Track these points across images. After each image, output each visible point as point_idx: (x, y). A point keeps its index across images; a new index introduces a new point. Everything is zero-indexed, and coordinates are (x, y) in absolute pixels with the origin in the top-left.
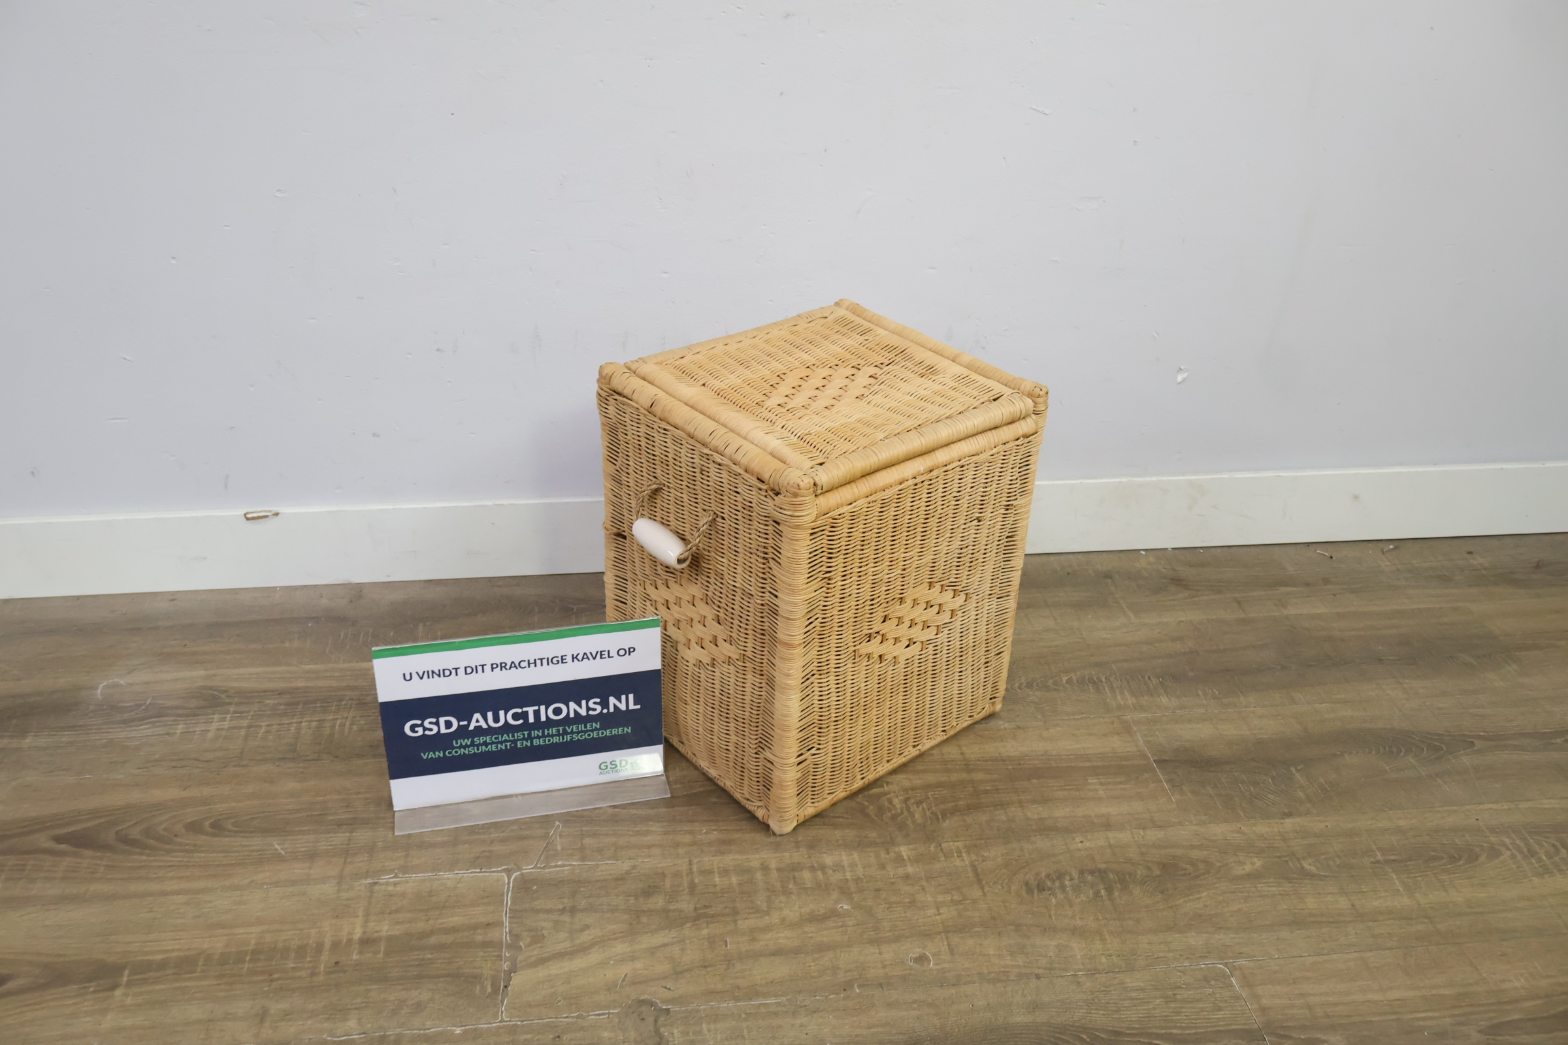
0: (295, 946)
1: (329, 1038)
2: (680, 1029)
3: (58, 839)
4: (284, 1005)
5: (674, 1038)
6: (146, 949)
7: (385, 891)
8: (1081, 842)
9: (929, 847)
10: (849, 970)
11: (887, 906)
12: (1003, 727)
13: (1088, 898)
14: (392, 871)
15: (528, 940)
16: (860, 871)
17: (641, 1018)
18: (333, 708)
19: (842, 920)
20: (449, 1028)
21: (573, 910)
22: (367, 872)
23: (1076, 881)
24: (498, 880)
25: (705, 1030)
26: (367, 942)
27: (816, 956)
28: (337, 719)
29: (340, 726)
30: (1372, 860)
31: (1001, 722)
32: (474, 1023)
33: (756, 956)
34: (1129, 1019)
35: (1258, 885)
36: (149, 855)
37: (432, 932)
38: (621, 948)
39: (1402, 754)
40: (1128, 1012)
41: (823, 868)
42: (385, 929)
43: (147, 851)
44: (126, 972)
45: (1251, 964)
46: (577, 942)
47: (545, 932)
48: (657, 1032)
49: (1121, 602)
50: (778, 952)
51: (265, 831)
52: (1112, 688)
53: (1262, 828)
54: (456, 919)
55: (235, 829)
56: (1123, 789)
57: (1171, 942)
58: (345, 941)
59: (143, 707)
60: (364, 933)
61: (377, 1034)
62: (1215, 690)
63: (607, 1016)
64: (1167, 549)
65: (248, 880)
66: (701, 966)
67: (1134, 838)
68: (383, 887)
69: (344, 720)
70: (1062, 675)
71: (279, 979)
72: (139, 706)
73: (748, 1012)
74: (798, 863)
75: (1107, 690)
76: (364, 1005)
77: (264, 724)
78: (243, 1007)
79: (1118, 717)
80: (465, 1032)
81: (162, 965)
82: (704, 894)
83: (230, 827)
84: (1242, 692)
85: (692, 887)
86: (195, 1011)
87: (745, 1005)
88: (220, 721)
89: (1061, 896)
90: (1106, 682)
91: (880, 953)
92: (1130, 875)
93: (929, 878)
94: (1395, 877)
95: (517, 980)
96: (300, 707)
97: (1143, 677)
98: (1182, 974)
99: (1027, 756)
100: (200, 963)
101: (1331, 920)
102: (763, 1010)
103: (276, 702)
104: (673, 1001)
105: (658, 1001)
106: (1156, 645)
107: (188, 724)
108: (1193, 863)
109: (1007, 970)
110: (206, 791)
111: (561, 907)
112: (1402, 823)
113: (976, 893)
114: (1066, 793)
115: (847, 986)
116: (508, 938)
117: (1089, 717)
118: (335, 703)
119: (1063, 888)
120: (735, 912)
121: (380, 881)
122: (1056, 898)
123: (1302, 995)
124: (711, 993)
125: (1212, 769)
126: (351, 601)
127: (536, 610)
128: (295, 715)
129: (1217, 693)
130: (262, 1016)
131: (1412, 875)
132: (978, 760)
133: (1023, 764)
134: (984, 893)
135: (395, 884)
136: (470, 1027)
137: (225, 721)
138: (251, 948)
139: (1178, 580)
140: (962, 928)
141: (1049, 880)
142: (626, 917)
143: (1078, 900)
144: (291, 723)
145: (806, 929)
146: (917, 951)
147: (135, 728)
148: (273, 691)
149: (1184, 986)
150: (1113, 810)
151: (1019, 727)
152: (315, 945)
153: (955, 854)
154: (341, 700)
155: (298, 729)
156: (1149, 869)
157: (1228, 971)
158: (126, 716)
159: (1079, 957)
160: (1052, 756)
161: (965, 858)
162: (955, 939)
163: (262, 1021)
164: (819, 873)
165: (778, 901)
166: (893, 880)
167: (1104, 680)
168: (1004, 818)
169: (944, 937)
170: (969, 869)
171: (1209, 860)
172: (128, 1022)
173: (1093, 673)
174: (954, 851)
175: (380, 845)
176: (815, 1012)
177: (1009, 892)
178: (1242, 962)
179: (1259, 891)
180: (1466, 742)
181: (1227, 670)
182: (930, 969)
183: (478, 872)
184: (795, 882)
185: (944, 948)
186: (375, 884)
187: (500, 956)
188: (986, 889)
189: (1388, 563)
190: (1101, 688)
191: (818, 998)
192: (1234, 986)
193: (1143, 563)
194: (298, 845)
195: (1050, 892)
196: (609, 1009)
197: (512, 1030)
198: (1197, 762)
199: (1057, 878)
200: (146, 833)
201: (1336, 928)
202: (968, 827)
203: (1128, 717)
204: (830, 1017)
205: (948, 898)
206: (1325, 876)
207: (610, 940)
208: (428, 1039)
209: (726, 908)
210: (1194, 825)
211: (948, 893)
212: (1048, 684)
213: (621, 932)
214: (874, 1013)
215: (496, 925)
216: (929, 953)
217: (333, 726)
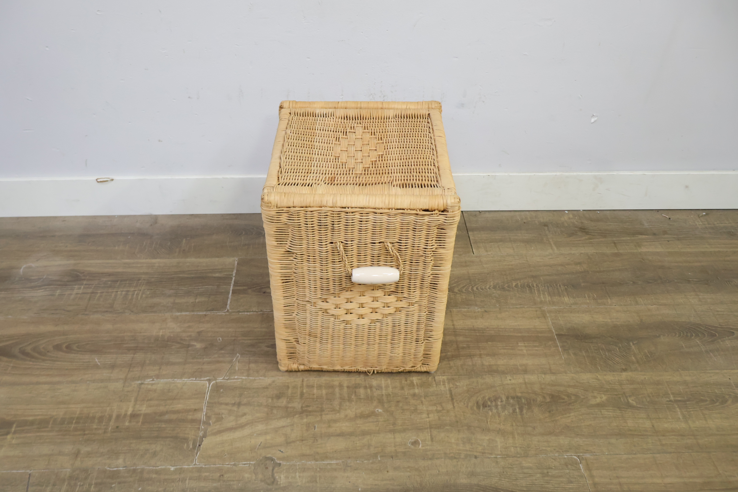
0: (98, 417)
1: (108, 469)
2: (285, 475)
4: (88, 449)
5: (281, 480)
6: (25, 414)
7: (147, 388)
8: (510, 380)
9: (429, 378)
10: (376, 447)
12: (477, 311)
13: (509, 412)
14: (151, 377)
15: (214, 420)
16: (390, 390)
17: (266, 467)
18: (135, 284)
19: (377, 418)
21: (239, 404)
22: (139, 377)
23: (504, 403)
24: (204, 385)
25: (297, 477)
26: (134, 416)
27: (360, 437)
28: (135, 291)
29: (136, 295)
30: (668, 399)
31: (476, 308)
32: (181, 465)
33: (329, 435)
34: (521, 485)
35: (602, 411)
36: (33, 362)
37: (167, 412)
38: (261, 427)
39: (693, 338)
40: (521, 481)
41: (371, 387)
42: (144, 409)
43: (33, 360)
44: (15, 426)
45: (592, 457)
46: (239, 422)
47: (223, 416)
48: (273, 475)
49: (551, 240)
50: (341, 435)
51: (93, 352)
52: (539, 291)
53: (610, 377)
54: (179, 405)
55: (77, 349)
56: (536, 350)
57: (550, 441)
58: (123, 415)
59: (42, 280)
60: (133, 411)
61: (132, 468)
62: (594, 295)
63: (248, 465)
64: (580, 210)
65: (80, 378)
66: (300, 440)
67: (538, 379)
68: (146, 386)
69: (139, 291)
70: (513, 282)
71: (88, 434)
72: (39, 279)
73: (321, 467)
74: (359, 384)
75: (536, 293)
76: (128, 451)
77: (99, 292)
78: (68, 448)
79: (540, 308)
80: (176, 469)
81: (32, 423)
82: (307, 398)
83: (75, 348)
84: (609, 297)
85: (302, 394)
86: (46, 449)
87: (320, 464)
88: (78, 289)
89: (495, 411)
90: (536, 287)
92: (534, 400)
93: (426, 396)
94: (678, 410)
95: (206, 441)
96: (118, 283)
97: (556, 285)
98: (553, 460)
99: (488, 328)
100: (51, 423)
101: (640, 434)
102: (329, 467)
103: (107, 279)
104: (283, 459)
105: (276, 459)
106: (566, 266)
107: (62, 290)
108: (569, 396)
109: (460, 452)
110: (66, 328)
111: (233, 402)
112: (688, 378)
113: (450, 406)
114: (505, 351)
115: (375, 455)
116: (204, 418)
117: (524, 307)
118: (136, 282)
119: (496, 406)
120: (322, 410)
121: (145, 382)
122: (492, 411)
123: (618, 477)
124: (303, 456)
125: (587, 341)
126: (151, 225)
127: (244, 233)
128: (114, 288)
129: (596, 296)
130: (77, 454)
131: (689, 410)
132: (461, 329)
133: (485, 333)
134: (454, 406)
135: (152, 384)
136: (179, 467)
137: (81, 289)
138: (76, 416)
139: (583, 229)
140: (440, 427)
141: (490, 401)
142: (266, 410)
143: (504, 413)
144: (113, 292)
145: (358, 422)
146: (414, 438)
147: (36, 291)
148: (106, 273)
149: (554, 468)
150: (529, 362)
151: (486, 311)
152: (108, 416)
153: (442, 383)
154: (139, 280)
155: (116, 295)
157: (579, 460)
158: (33, 284)
159: (499, 447)
160: (501, 329)
161: (447, 386)
162: (435, 432)
163: (76, 457)
164: (369, 390)
165: (345, 405)
166: (407, 397)
167: (535, 286)
168: (470, 363)
169: (429, 431)
170: (448, 392)
171: (578, 394)
172: (12, 453)
173: (530, 281)
174: (442, 381)
175: (148, 362)
176: (355, 470)
177: (467, 407)
178: (588, 456)
179: (602, 414)
180: (729, 332)
181: (603, 283)
182: (420, 449)
183: (194, 380)
184: (355, 395)
185: (428, 437)
186: (142, 384)
187: (199, 428)
188: (455, 404)
189: (701, 223)
190: (533, 291)
191: (358, 462)
192: (581, 470)
193: (566, 218)
194: (107, 360)
195: (489, 408)
196: (250, 461)
197: (200, 470)
198: (579, 336)
199: (494, 400)
200: (34, 349)
201: (642, 438)
202: (451, 368)
203: (545, 308)
204: (363, 473)
205: (434, 408)
206: (640, 408)
207: (256, 422)
208: (157, 472)
209: (317, 407)
210: (572, 373)
211: (435, 406)
212: (505, 287)
213: (262, 418)
214: (386, 472)
215: (200, 410)
216: (420, 439)
217: (133, 295)
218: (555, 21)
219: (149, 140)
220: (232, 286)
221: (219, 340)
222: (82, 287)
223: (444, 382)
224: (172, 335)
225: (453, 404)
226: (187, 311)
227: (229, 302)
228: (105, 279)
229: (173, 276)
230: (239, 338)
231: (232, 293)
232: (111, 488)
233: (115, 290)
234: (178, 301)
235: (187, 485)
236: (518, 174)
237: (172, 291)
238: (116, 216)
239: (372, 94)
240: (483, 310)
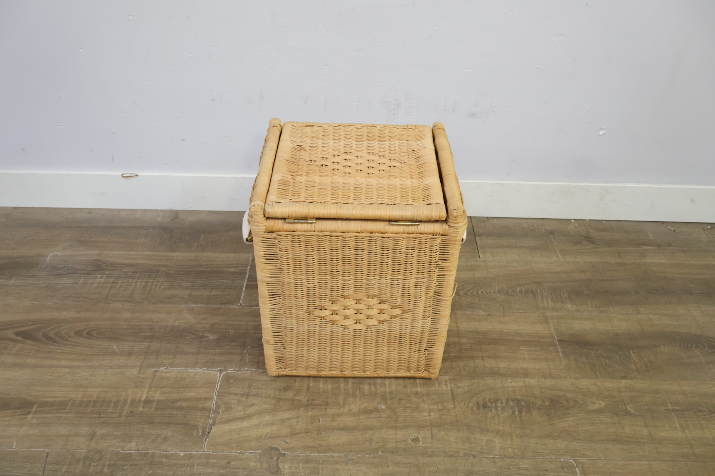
0: (114, 401)
1: (121, 451)
2: (288, 465)
3: (17, 334)
4: (103, 431)
5: (285, 470)
6: (46, 395)
7: (161, 375)
8: (511, 383)
10: (378, 442)
11: (404, 408)
12: (481, 314)
13: (508, 414)
14: (165, 365)
15: (223, 409)
16: (393, 387)
17: (271, 457)
18: (154, 275)
19: (380, 414)
20: (178, 452)
21: (248, 395)
22: (154, 365)
23: (504, 405)
24: (215, 375)
25: (301, 467)
26: (148, 402)
27: (363, 432)
28: (154, 282)
29: (155, 286)
30: (666, 408)
31: (480, 311)
32: (190, 451)
33: (333, 429)
35: (600, 417)
36: (55, 346)
37: (179, 400)
38: (267, 418)
39: (693, 349)
42: (157, 396)
43: (56, 344)
44: (35, 406)
45: (588, 462)
46: (247, 412)
47: (232, 406)
48: (277, 465)
49: (556, 248)
50: (345, 429)
51: (111, 338)
52: (542, 296)
53: (609, 384)
54: (191, 394)
55: (97, 336)
56: (537, 355)
57: (548, 444)
58: (137, 400)
59: (67, 268)
60: (147, 397)
61: (144, 451)
63: (254, 454)
64: (586, 220)
65: (98, 364)
66: (305, 432)
67: (539, 383)
68: (160, 374)
69: (157, 283)
70: (517, 287)
71: (104, 417)
72: (66, 267)
73: (324, 459)
75: (539, 298)
76: (140, 435)
77: (120, 281)
78: (85, 430)
79: (543, 314)
80: (185, 455)
81: (52, 404)
82: (314, 392)
83: (95, 335)
84: (612, 305)
85: (308, 388)
86: (63, 430)
87: (323, 456)
88: (100, 279)
89: (494, 412)
90: (540, 293)
91: (396, 434)
92: (533, 404)
93: (428, 395)
94: (676, 420)
95: (215, 429)
96: (138, 274)
97: (560, 292)
98: (550, 463)
99: (491, 331)
100: (69, 405)
101: (637, 441)
102: (331, 459)
103: (128, 270)
104: (287, 449)
105: (280, 449)
106: (570, 274)
107: (85, 279)
108: (567, 400)
109: (459, 451)
110: (88, 315)
111: (242, 393)
112: (686, 388)
113: (451, 406)
114: (507, 354)
115: (377, 450)
116: (214, 407)
117: (527, 312)
118: (155, 273)
119: (496, 408)
120: (327, 404)
121: (159, 370)
122: (492, 413)
124: (307, 447)
125: (587, 348)
126: (172, 220)
128: (134, 278)
129: (598, 304)
130: (93, 436)
131: (686, 419)
132: (465, 331)
133: (488, 336)
134: (455, 407)
135: (166, 372)
137: (103, 278)
138: (94, 399)
139: (589, 238)
140: (440, 425)
141: (490, 402)
142: (273, 401)
143: (503, 415)
145: (361, 417)
146: (414, 435)
147: (61, 279)
148: (128, 264)
149: (550, 470)
150: (530, 366)
151: (489, 315)
152: (123, 401)
153: (444, 383)
154: (158, 272)
155: (136, 286)
156: (544, 401)
157: (575, 464)
158: (58, 272)
159: (497, 447)
160: (504, 332)
161: (448, 386)
162: (435, 431)
163: (92, 439)
164: (373, 387)
165: (349, 400)
166: (409, 395)
167: (539, 292)
168: (472, 365)
169: (430, 429)
170: (449, 392)
171: (577, 400)
172: (31, 432)
173: (534, 287)
175: (163, 350)
176: (357, 463)
177: (468, 407)
178: (584, 460)
179: (600, 420)
181: (606, 292)
182: (420, 446)
183: (206, 370)
184: (360, 391)
185: (429, 435)
186: (157, 371)
187: (209, 416)
188: (456, 404)
189: (706, 237)
190: (537, 296)
191: (360, 456)
192: (577, 473)
193: (572, 227)
194: (124, 347)
195: (489, 409)
196: (256, 450)
197: (208, 456)
198: (580, 343)
199: (494, 401)
200: (57, 334)
201: (638, 445)
202: (453, 368)
203: (548, 314)
204: (364, 467)
205: (435, 407)
206: (638, 415)
207: (263, 413)
208: (167, 457)
209: (323, 401)
210: (572, 379)
211: (436, 405)
212: (509, 292)
213: (269, 409)
214: (387, 467)
215: (210, 399)
216: (420, 437)
217: (152, 286)
218: (566, 36)
219: (173, 139)
220: (246, 282)
221: (232, 332)
222: (104, 276)
223: (446, 382)
224: (187, 326)
225: (454, 404)
226: (201, 303)
227: (242, 297)
228: (126, 270)
229: (191, 269)
230: (250, 332)
231: (246, 288)
232: (123, 469)
233: (134, 281)
234: (194, 293)
235: (195, 471)
236: (526, 183)
237: (189, 284)
238: (139, 210)
239: (386, 102)
240: (487, 313)
